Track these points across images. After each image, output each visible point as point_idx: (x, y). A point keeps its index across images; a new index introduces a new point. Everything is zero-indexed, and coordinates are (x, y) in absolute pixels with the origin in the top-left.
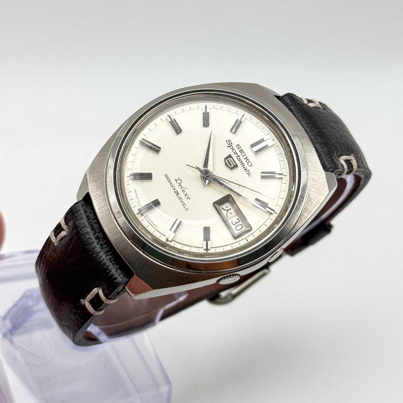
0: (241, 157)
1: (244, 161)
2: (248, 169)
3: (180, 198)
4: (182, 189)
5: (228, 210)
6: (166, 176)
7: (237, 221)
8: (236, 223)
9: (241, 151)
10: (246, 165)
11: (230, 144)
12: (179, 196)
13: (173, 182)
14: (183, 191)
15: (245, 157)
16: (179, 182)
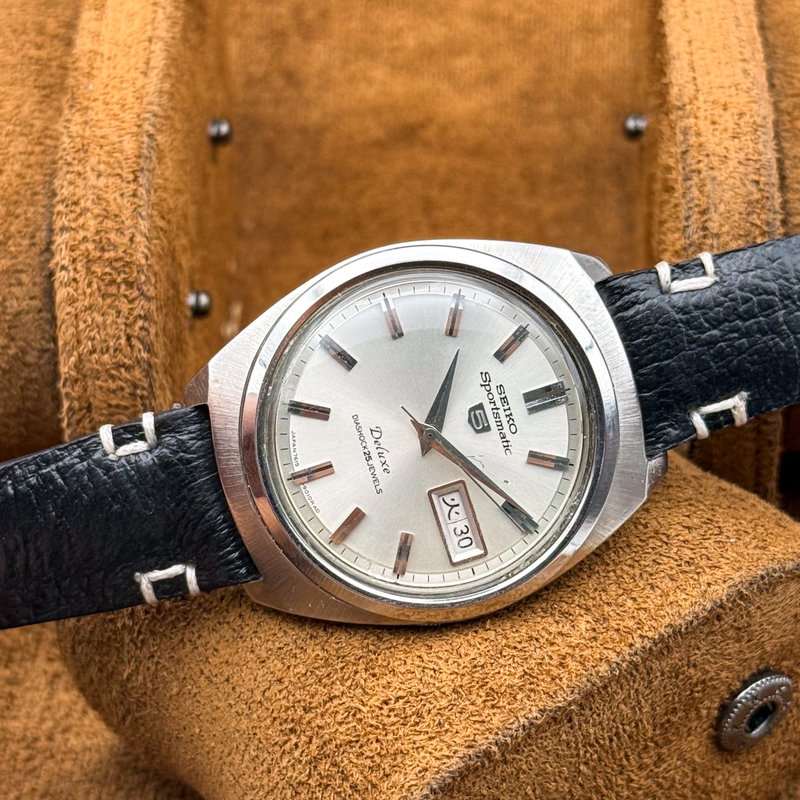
0: (501, 412)
1: (504, 420)
2: (507, 439)
3: (372, 467)
4: (380, 450)
5: (452, 507)
6: (355, 418)
7: (465, 530)
8: (462, 532)
9: (504, 400)
10: (506, 430)
11: (486, 383)
12: (370, 462)
13: (366, 432)
14: (380, 455)
15: (508, 412)
16: (377, 435)
